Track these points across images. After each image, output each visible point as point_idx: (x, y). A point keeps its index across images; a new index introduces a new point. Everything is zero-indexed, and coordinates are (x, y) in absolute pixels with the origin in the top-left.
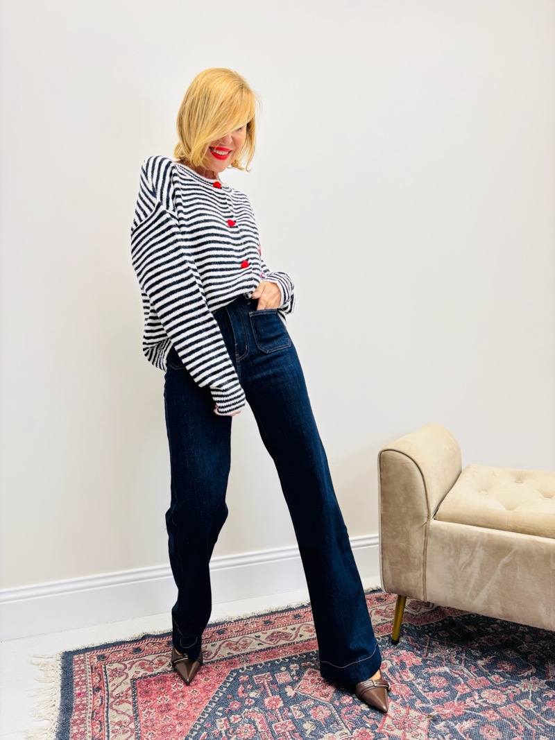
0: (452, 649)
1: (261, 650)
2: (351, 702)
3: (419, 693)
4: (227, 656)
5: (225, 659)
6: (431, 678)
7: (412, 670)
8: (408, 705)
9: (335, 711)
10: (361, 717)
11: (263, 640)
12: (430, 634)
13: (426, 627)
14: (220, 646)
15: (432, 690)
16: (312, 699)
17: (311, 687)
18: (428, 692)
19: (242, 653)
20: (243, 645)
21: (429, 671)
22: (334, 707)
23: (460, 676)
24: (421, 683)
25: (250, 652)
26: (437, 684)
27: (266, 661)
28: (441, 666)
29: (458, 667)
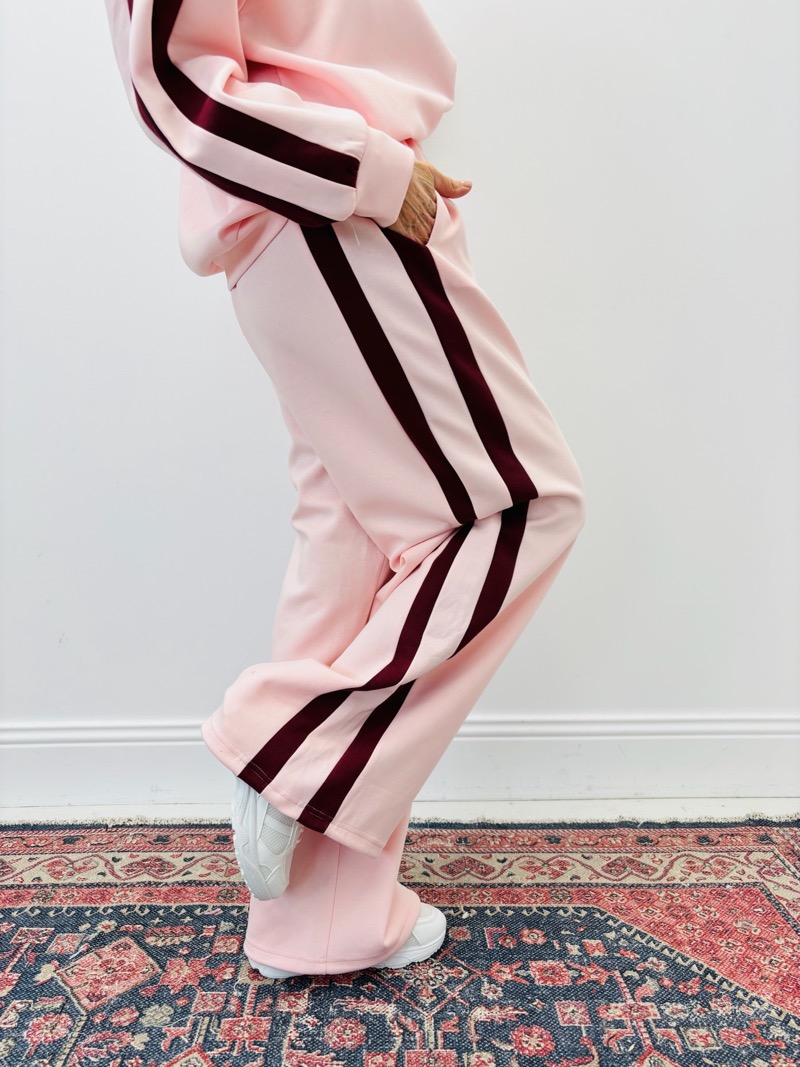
0: (445, 969)
1: (89, 886)
2: (127, 1024)
3: (280, 1046)
4: (28, 881)
5: (19, 886)
6: (337, 1021)
7: (315, 992)
8: (227, 1063)
9: (76, 1034)
10: (113, 1057)
11: (117, 867)
14: (40, 863)
15: (312, 1043)
16: (67, 997)
17: (90, 974)
18: (300, 1048)
19: (56, 882)
20: (76, 869)
21: (351, 1004)
22: (85, 1024)
23: (403, 1034)
24: (305, 1026)
25: (70, 885)
26: (335, 1039)
27: (76, 906)
28: (385, 1000)
29: (419, 1013)
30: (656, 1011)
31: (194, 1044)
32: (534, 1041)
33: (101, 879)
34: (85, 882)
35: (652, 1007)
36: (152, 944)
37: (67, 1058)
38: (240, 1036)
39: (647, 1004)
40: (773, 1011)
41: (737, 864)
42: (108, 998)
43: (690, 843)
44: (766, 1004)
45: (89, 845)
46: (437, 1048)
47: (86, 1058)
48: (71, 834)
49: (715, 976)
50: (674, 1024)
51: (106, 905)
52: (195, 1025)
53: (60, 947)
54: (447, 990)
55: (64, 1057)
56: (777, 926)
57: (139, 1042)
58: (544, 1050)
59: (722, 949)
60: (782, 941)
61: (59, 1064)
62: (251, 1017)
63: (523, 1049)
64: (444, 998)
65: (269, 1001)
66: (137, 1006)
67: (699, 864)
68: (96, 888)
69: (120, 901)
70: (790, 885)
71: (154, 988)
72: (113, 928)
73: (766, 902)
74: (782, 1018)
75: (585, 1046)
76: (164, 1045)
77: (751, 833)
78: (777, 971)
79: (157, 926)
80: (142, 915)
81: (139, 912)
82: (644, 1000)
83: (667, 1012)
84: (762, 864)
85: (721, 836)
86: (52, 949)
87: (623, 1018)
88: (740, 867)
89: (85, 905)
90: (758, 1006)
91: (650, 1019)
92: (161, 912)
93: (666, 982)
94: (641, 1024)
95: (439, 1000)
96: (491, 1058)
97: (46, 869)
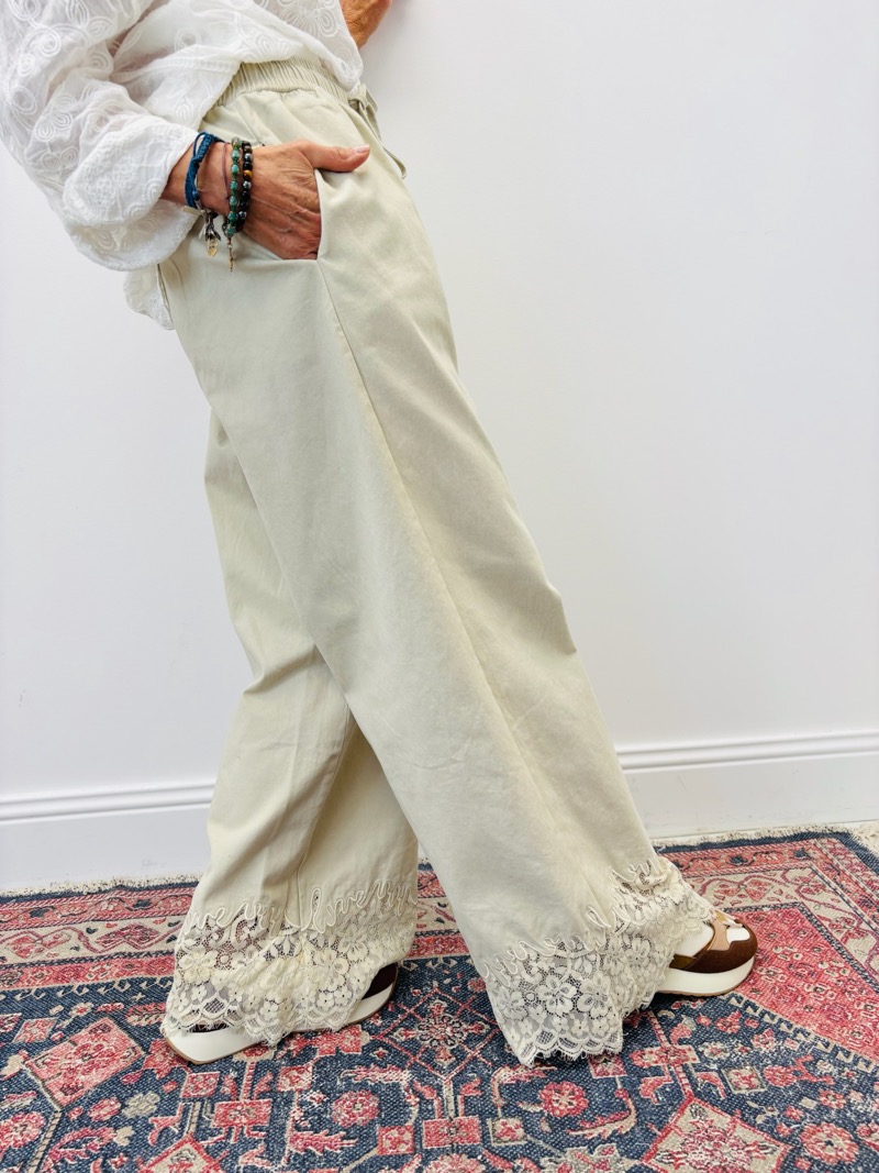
0: (465, 1026)
2: (108, 1118)
3: (283, 1128)
6: (345, 1096)
7: (319, 1065)
8: (223, 1153)
9: (50, 1135)
10: (93, 1158)
12: (447, 981)
13: (454, 963)
14: (4, 941)
15: (319, 1121)
16: (38, 1092)
17: (64, 1063)
18: (306, 1129)
19: (23, 961)
20: (45, 945)
21: (360, 1074)
22: (60, 1122)
23: (419, 1103)
24: (310, 1103)
25: (39, 963)
26: (345, 1115)
27: (46, 986)
28: (399, 1066)
29: (436, 1077)
30: (694, 1053)
31: (185, 1134)
32: (564, 1100)
33: (74, 954)
34: (56, 958)
35: (690, 1050)
36: (135, 1024)
37: (40, 1163)
38: (237, 1121)
39: (684, 1047)
40: (819, 1043)
41: (774, 884)
42: (86, 1089)
43: (722, 864)
44: (812, 1036)
45: (59, 916)
46: (457, 1115)
47: (62, 1161)
48: (39, 905)
49: (755, 1009)
50: (715, 1067)
51: (81, 983)
52: (185, 1111)
53: (28, 1035)
54: (466, 1049)
55: (36, 1162)
56: (820, 950)
57: (122, 1137)
58: (577, 1108)
59: (763, 978)
60: (826, 966)
61: (32, 1170)
62: (248, 1101)
63: (554, 1109)
64: (463, 1058)
65: (269, 1077)
66: (118, 1097)
67: (734, 887)
68: (69, 965)
69: (97, 978)
70: (830, 902)
71: (138, 1074)
72: (89, 1010)
73: (807, 923)
74: (829, 1050)
75: (621, 1100)
76: (151, 1138)
77: (786, 848)
78: (823, 999)
79: (139, 1003)
80: (123, 991)
81: (119, 988)
82: (680, 1042)
83: (707, 1053)
84: (800, 882)
85: (756, 854)
86: (20, 1037)
87: (660, 1064)
88: (777, 887)
89: (58, 985)
90: (803, 1039)
91: (689, 1063)
92: (143, 985)
93: (704, 1020)
94: (680, 1069)
95: (459, 1060)
96: (519, 1123)
97: (11, 947)
